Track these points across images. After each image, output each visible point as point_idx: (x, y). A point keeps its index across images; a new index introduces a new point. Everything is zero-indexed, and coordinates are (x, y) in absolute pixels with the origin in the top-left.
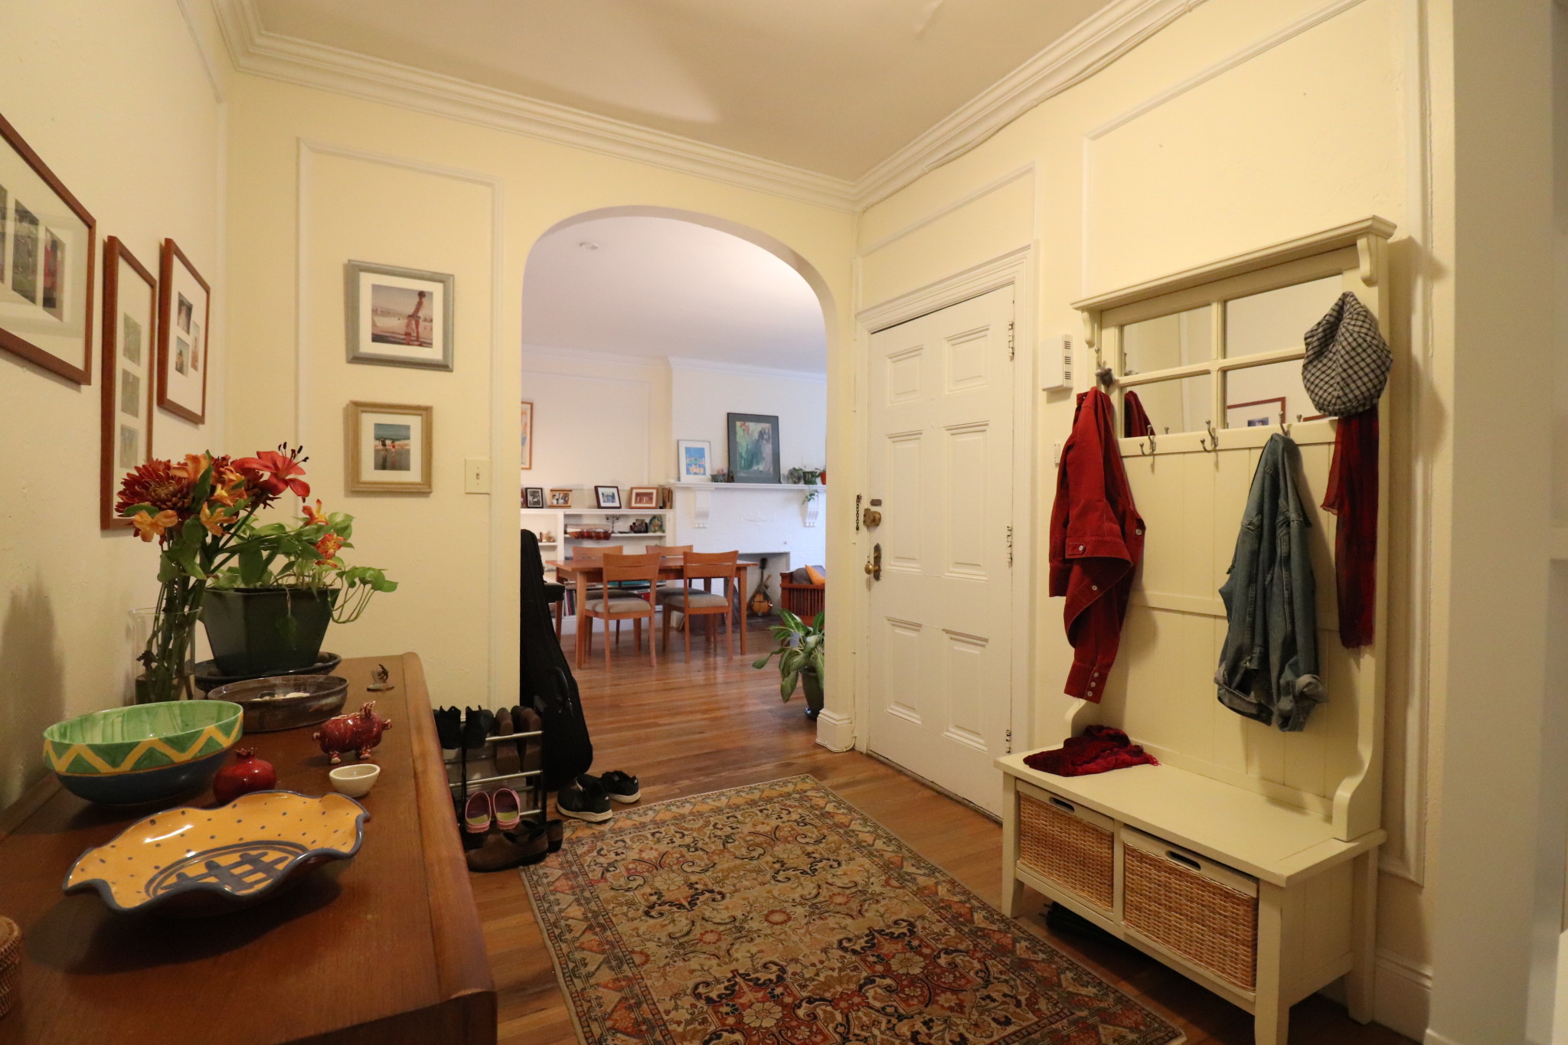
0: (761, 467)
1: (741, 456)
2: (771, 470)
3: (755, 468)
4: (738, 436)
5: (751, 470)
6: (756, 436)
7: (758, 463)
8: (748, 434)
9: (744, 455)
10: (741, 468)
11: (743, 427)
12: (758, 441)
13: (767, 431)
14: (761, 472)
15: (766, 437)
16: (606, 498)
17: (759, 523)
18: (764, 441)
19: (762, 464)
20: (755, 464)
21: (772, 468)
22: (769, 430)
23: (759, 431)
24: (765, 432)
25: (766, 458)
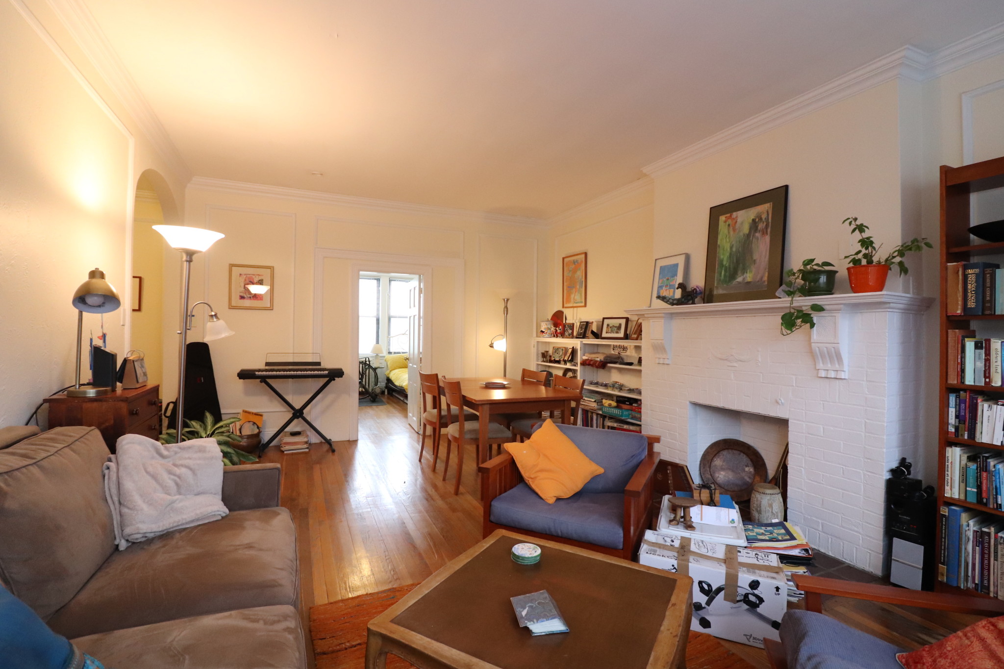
0: (749, 277)
1: (721, 265)
2: (765, 278)
3: (740, 279)
4: (720, 237)
5: (734, 282)
6: (746, 229)
7: (744, 271)
8: (734, 230)
9: (725, 263)
10: (719, 280)
11: (730, 221)
12: (748, 236)
13: (764, 216)
14: (748, 283)
15: (761, 226)
16: (610, 329)
17: (735, 364)
18: (757, 235)
19: (751, 272)
20: (739, 275)
21: (767, 274)
22: (768, 214)
23: (751, 221)
24: (761, 219)
25: (758, 261)
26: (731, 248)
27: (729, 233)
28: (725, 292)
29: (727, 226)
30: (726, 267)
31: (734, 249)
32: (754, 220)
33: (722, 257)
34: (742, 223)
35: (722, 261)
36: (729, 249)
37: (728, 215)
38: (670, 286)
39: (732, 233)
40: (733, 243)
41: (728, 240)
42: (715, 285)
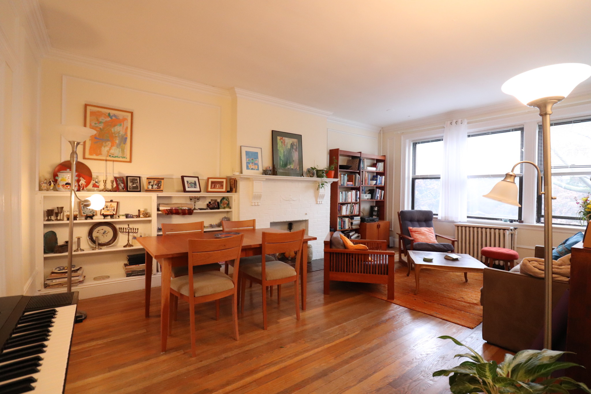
0: (292, 167)
1: (280, 159)
3: (289, 167)
4: (278, 146)
5: (287, 168)
6: (289, 146)
7: (290, 164)
8: (284, 145)
9: (282, 158)
11: (282, 140)
12: (290, 149)
13: (295, 144)
14: (292, 169)
15: (294, 147)
16: (190, 185)
17: (291, 202)
18: (294, 150)
19: (293, 165)
20: (288, 165)
21: (298, 167)
22: (296, 143)
23: (291, 144)
24: (294, 144)
25: (295, 161)
26: (284, 152)
27: (282, 145)
28: (283, 171)
29: (281, 142)
30: (282, 160)
31: (285, 153)
32: (292, 144)
33: (280, 155)
34: (287, 143)
35: (280, 157)
36: (283, 153)
37: (281, 137)
38: (255, 163)
39: (283, 146)
40: (285, 150)
41: (282, 148)
42: (279, 167)
